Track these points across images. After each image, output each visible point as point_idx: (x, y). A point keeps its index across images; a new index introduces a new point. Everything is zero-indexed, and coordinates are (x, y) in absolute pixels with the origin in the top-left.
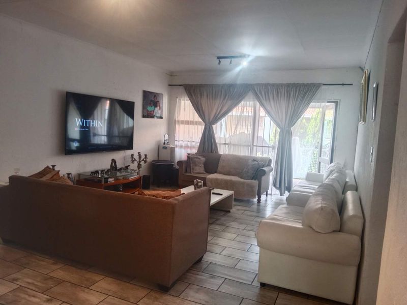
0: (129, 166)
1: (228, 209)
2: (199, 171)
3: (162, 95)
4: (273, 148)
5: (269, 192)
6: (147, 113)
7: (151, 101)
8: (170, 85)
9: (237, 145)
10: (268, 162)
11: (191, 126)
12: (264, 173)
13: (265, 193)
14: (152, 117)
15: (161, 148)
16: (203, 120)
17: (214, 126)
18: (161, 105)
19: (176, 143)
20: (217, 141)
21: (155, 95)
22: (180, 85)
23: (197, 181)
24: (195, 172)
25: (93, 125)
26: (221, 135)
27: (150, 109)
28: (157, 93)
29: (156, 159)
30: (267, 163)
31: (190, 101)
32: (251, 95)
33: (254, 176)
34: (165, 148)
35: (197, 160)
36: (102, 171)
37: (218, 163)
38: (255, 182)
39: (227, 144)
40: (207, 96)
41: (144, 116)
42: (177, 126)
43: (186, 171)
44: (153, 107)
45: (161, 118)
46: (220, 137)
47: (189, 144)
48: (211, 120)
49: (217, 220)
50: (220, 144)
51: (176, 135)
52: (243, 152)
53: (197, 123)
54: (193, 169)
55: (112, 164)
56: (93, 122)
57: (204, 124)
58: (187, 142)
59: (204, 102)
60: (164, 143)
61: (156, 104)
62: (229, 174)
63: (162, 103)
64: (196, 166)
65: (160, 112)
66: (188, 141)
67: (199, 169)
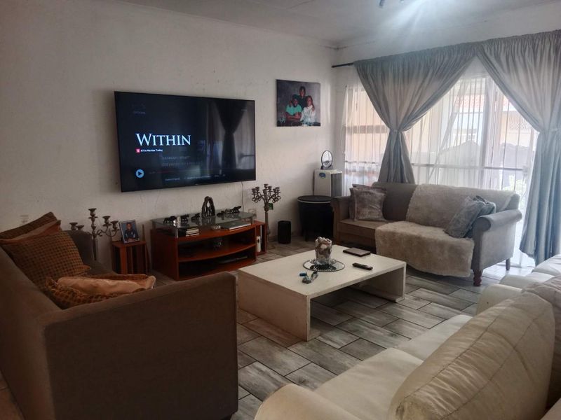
0: (240, 207)
1: (392, 297)
2: (368, 216)
3: (319, 84)
4: (525, 171)
5: (513, 261)
6: (287, 118)
7: (295, 97)
8: (333, 67)
9: (451, 167)
10: (509, 199)
11: (370, 135)
12: (488, 225)
13: (504, 263)
14: (299, 124)
15: (317, 176)
16: (387, 123)
17: (405, 133)
18: (315, 102)
19: (347, 166)
20: (412, 161)
21: (303, 86)
22: (349, 64)
23: (319, 241)
24: (361, 218)
25: (171, 142)
26: (420, 148)
27: (291, 110)
28: (306, 83)
29: (310, 193)
30: (507, 203)
31: (365, 92)
32: (477, 64)
33: (469, 231)
34: (322, 175)
35: (365, 196)
36: (184, 218)
37: (409, 202)
38: (468, 244)
39: (432, 165)
40: (394, 78)
41: (279, 124)
42: (347, 137)
43: (348, 217)
44: (299, 108)
45: (318, 124)
46: (419, 153)
47: (366, 167)
48: (400, 123)
49: (354, 318)
50: (419, 166)
51: (347, 153)
52: (460, 182)
53: (378, 129)
54: (359, 213)
55: (205, 204)
56: (171, 138)
57: (388, 130)
58: (362, 165)
59: (389, 89)
60: (322, 168)
61: (304, 101)
62: (426, 223)
63: (319, 98)
64: (364, 206)
65: (313, 114)
66: (365, 162)
67: (370, 213)
